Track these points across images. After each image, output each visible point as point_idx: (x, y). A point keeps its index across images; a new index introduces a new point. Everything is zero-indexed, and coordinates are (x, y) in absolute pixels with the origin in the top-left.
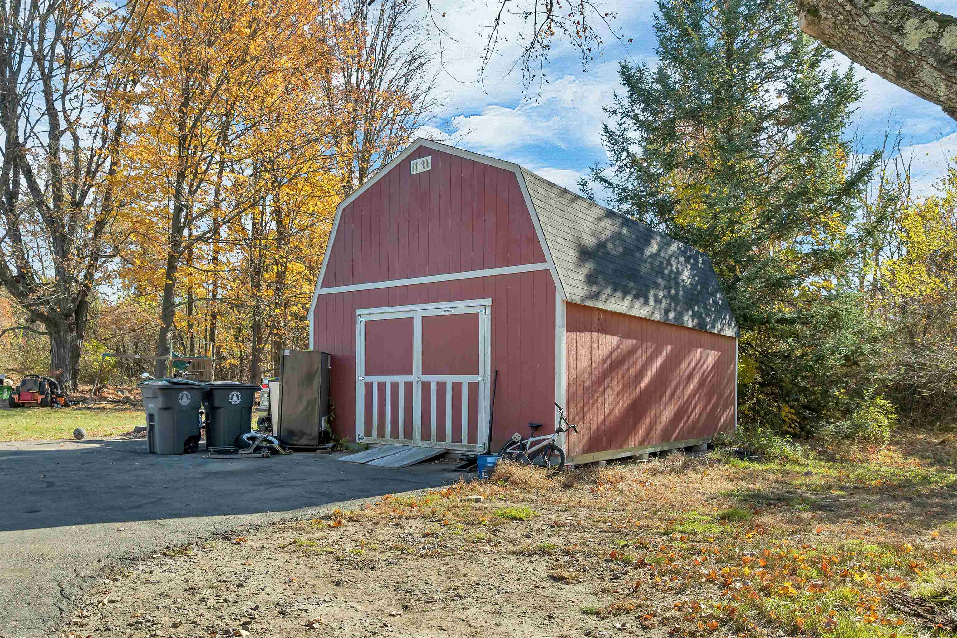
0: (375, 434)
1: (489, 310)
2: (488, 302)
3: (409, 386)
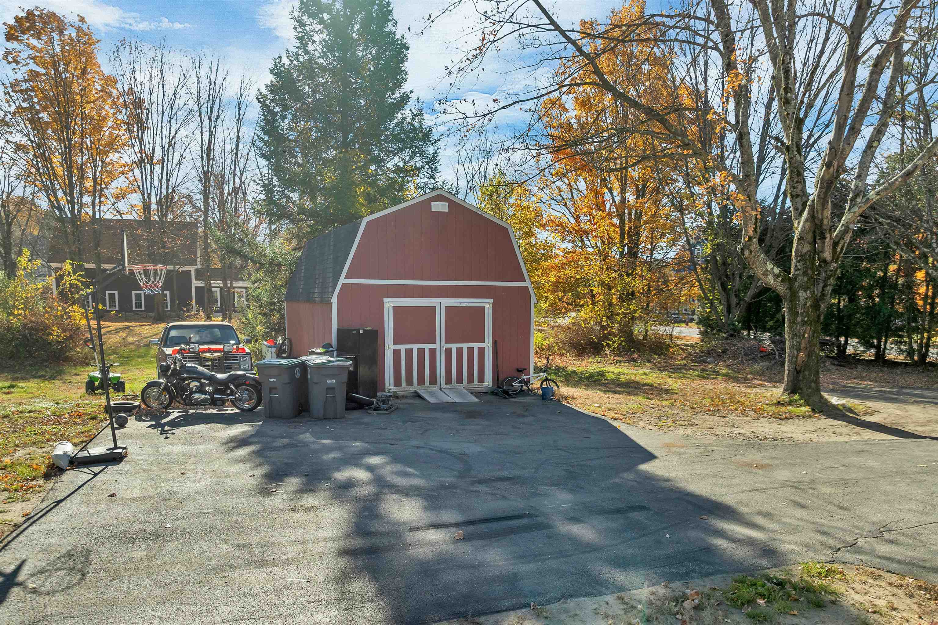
0: (404, 384)
1: (491, 306)
2: (491, 301)
3: (433, 352)
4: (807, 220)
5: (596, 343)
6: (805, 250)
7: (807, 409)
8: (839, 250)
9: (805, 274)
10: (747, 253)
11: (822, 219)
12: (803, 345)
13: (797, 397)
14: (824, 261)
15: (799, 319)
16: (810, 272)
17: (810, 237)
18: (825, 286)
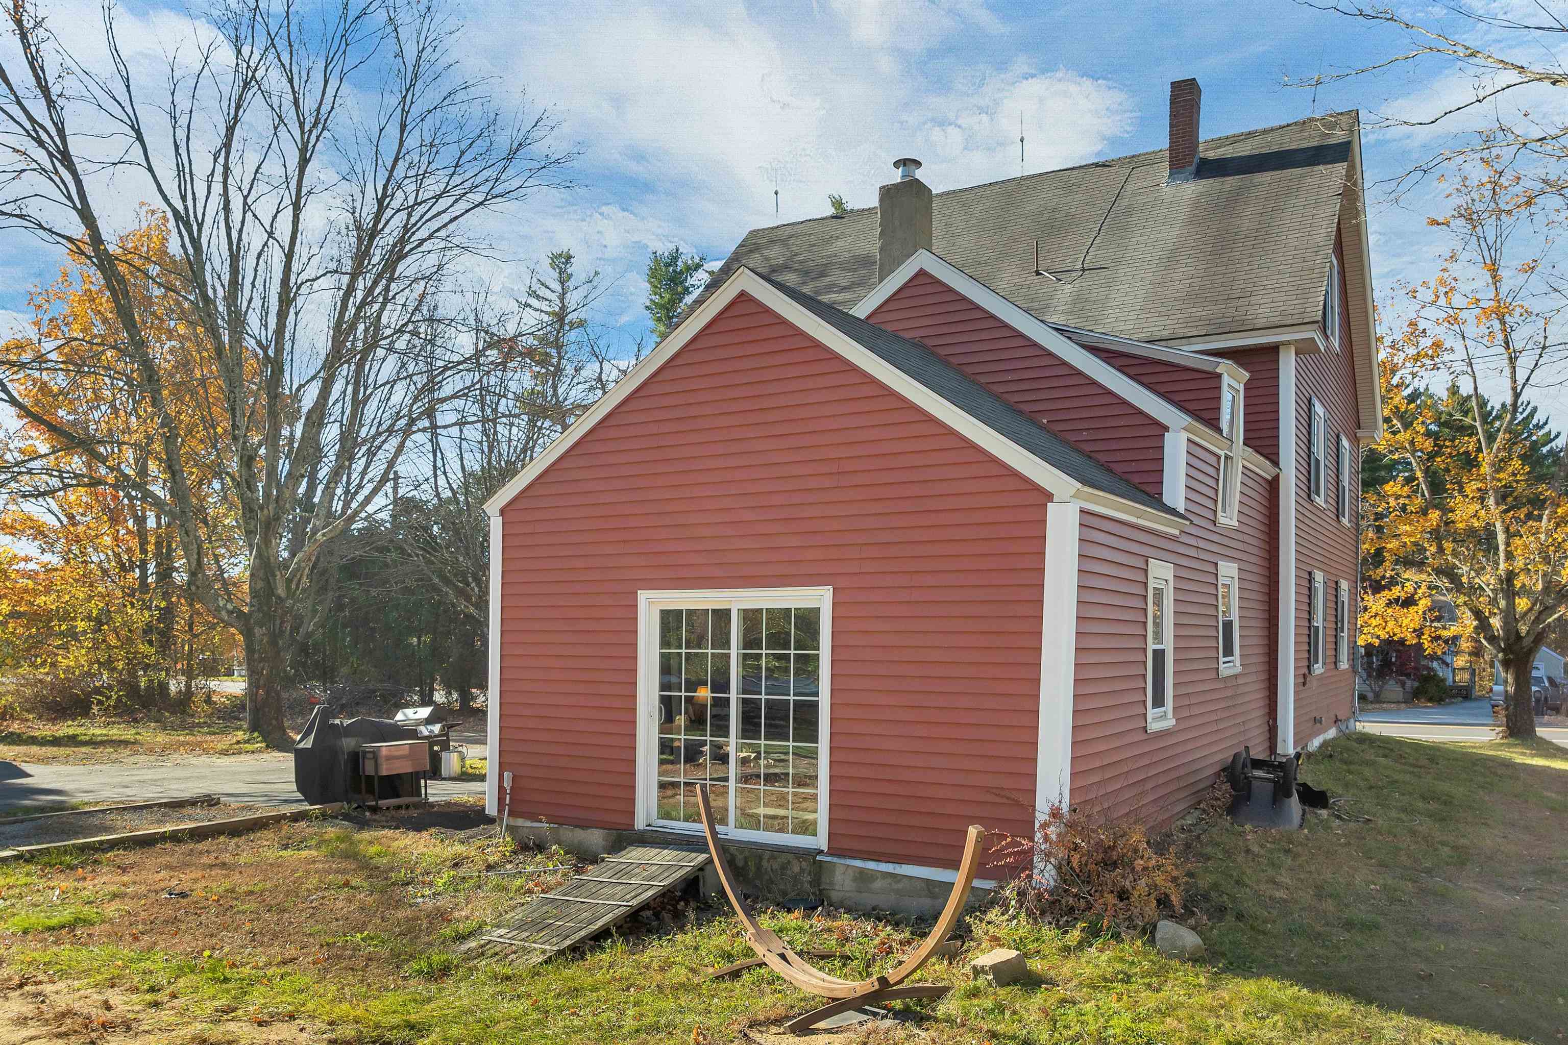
4: (255, 558)
5: (82, 701)
6: (258, 587)
7: (263, 745)
8: (293, 586)
9: (259, 610)
10: (193, 588)
11: (269, 558)
12: (262, 682)
13: (256, 734)
14: (279, 598)
15: (256, 656)
16: (265, 608)
17: (261, 574)
18: (282, 623)
